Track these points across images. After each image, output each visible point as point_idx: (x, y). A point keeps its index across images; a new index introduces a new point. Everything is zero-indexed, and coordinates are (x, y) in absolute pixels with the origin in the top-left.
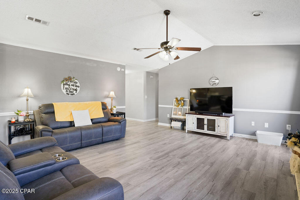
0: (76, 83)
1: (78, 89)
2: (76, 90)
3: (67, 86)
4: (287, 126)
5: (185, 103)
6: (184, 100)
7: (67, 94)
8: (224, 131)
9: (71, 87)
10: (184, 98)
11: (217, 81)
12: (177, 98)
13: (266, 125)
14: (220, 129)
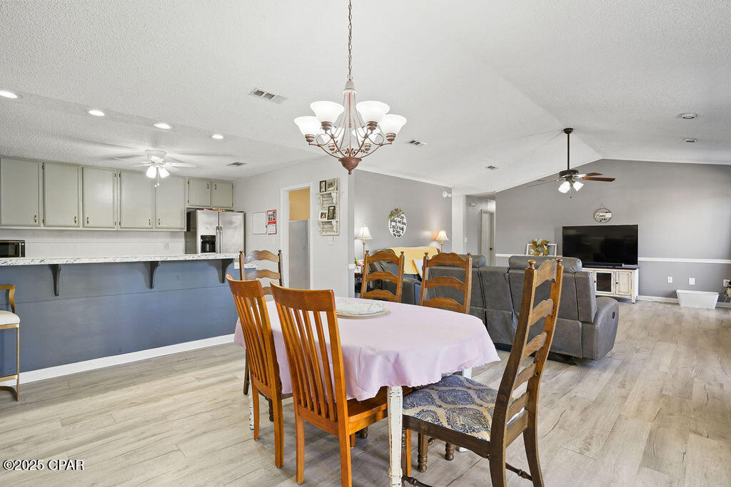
0: (402, 218)
1: (405, 227)
2: (402, 229)
3: (393, 224)
4: (725, 281)
5: (551, 250)
6: (549, 244)
7: (394, 234)
8: (626, 290)
9: (398, 224)
10: (548, 242)
11: (608, 215)
12: (534, 243)
13: (692, 281)
14: (619, 287)
